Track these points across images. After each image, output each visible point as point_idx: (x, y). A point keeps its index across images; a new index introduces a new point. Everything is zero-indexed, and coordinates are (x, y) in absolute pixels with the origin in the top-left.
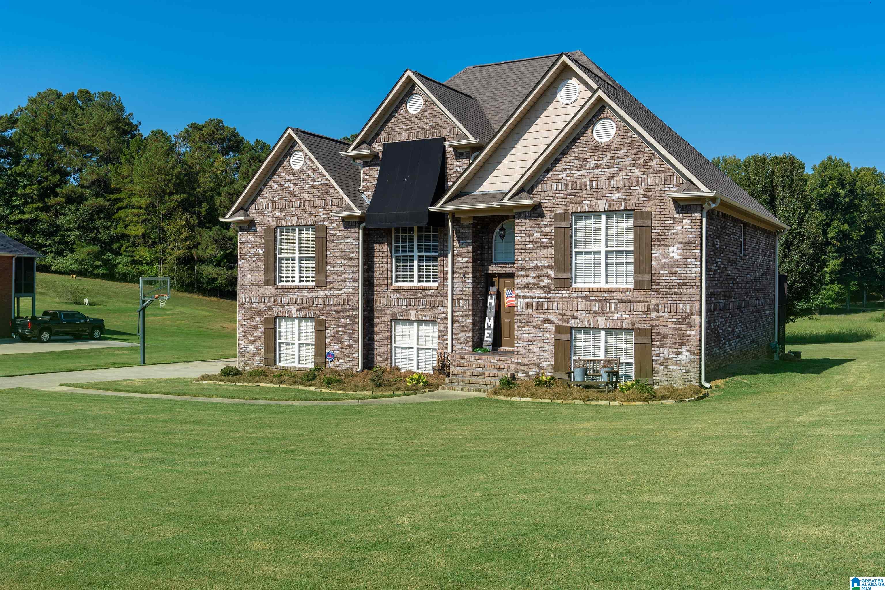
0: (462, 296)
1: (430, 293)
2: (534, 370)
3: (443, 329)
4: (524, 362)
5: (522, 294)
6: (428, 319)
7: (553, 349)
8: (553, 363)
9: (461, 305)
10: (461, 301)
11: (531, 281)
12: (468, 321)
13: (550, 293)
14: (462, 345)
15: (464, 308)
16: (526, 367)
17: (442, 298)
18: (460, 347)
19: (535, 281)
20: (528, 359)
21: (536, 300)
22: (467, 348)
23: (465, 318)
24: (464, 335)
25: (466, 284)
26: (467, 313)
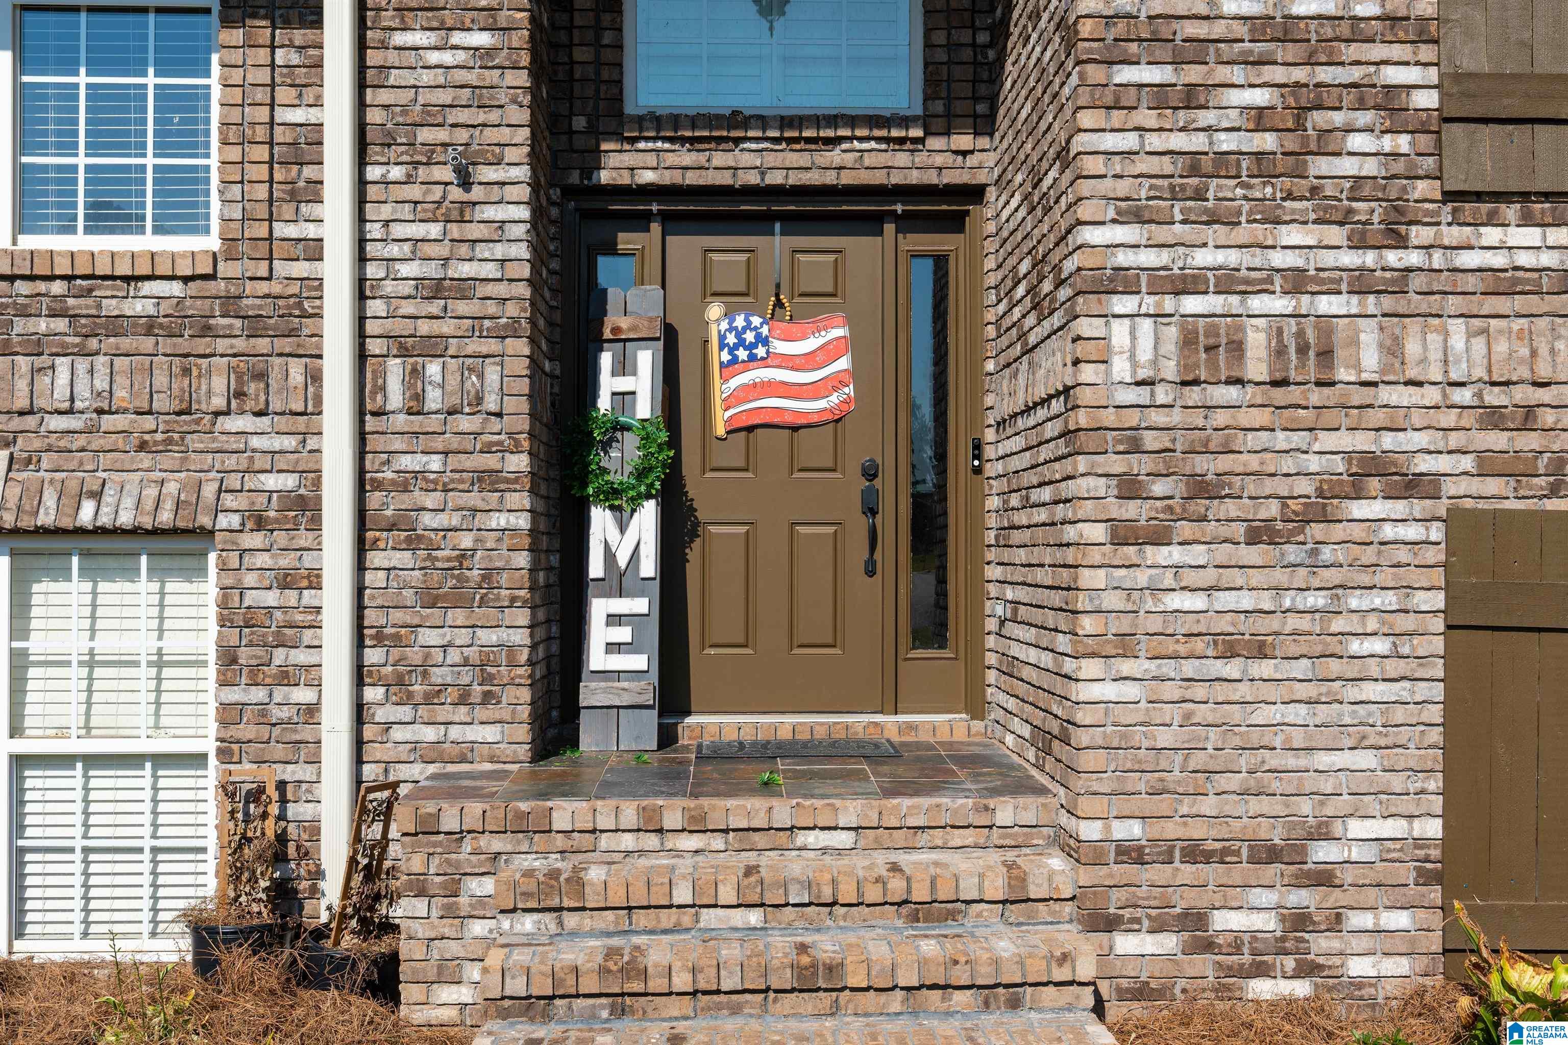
0: (446, 327)
1: (139, 307)
2: (1267, 898)
3: (271, 598)
4: (1171, 830)
5: (1148, 258)
6: (126, 519)
7: (1435, 713)
8: (1434, 828)
9: (434, 399)
10: (433, 369)
11: (1227, 142)
12: (500, 520)
13: (1401, 243)
14: (443, 713)
15: (465, 423)
16: (1188, 872)
17: (263, 344)
18: (430, 734)
19: (1268, 141)
20: (1208, 805)
21: (1280, 304)
22: (490, 733)
23: (474, 499)
24: (462, 637)
25: (475, 231)
26: (491, 461)
